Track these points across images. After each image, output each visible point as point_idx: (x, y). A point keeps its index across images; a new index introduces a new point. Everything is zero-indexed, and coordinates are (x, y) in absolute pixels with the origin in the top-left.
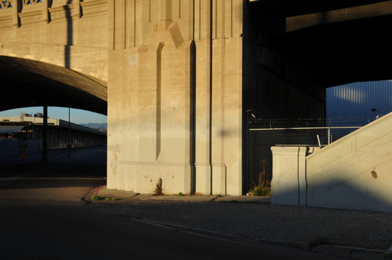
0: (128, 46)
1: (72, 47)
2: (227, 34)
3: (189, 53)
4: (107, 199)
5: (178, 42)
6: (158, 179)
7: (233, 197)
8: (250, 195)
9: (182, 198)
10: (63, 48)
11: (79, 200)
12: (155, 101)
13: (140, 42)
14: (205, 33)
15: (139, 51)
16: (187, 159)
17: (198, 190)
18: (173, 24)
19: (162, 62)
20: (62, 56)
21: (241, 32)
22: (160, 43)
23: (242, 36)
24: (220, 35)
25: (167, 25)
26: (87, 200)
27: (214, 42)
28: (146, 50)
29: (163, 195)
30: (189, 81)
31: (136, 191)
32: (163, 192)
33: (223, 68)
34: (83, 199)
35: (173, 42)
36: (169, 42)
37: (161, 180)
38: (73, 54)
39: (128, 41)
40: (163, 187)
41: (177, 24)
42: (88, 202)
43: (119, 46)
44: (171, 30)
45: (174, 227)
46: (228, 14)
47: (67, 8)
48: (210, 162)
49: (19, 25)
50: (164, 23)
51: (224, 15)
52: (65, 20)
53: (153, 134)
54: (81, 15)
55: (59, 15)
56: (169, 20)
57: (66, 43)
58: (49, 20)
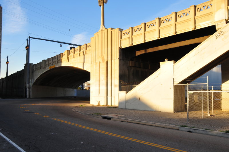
0: (94, 62)
2: (115, 58)
5: (103, 61)
6: (99, 101)
9: (104, 106)
10: (82, 63)
13: (96, 61)
14: (110, 58)
15: (96, 64)
16: (105, 95)
17: (108, 104)
18: (102, 56)
19: (101, 67)
20: (82, 66)
23: (119, 58)
24: (113, 59)
25: (101, 56)
27: (112, 60)
29: (100, 105)
31: (94, 104)
33: (114, 68)
38: (84, 65)
40: (100, 103)
41: (103, 56)
44: (102, 58)
46: (115, 53)
47: (83, 52)
48: (111, 96)
49: (74, 57)
50: (100, 56)
51: (114, 53)
52: (83, 55)
53: (98, 88)
54: (86, 54)
55: (82, 54)
56: (102, 55)
57: (83, 62)
58: (80, 56)
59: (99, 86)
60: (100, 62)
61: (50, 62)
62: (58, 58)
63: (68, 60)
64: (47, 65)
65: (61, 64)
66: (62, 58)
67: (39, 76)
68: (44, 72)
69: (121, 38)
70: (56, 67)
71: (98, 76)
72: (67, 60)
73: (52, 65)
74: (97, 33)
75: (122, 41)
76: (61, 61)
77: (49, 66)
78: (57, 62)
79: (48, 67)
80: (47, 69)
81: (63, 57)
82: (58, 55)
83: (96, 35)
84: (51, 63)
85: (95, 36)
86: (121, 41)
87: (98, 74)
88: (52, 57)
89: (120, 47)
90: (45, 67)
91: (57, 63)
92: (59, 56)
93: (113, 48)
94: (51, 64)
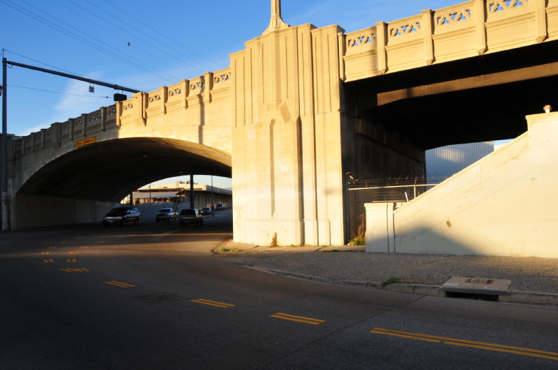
0: (247, 123)
1: (204, 127)
2: (327, 110)
3: (296, 126)
4: (231, 251)
5: (286, 117)
6: (273, 233)
7: (337, 247)
8: (351, 245)
9: (292, 249)
10: (197, 128)
11: (209, 251)
12: (269, 168)
13: (256, 120)
14: (309, 109)
15: (256, 127)
16: (297, 215)
17: (307, 242)
18: (282, 104)
19: (274, 134)
20: (197, 135)
21: (339, 108)
22: (272, 120)
23: (339, 110)
24: (321, 111)
25: (277, 104)
26: (216, 251)
27: (316, 116)
28: (261, 126)
29: (278, 246)
30: (296, 150)
31: (256, 244)
32: (278, 244)
33: (324, 138)
34: (212, 250)
35: (282, 118)
36: (279, 119)
37: (276, 234)
38: (205, 133)
39: (247, 119)
40: (278, 240)
41: (285, 104)
42: (216, 253)
43: (240, 123)
44: (281, 108)
45: (277, 272)
46: (327, 94)
47: (200, 96)
48: (317, 218)
49: (165, 112)
50: (275, 103)
51: (323, 94)
52: (199, 105)
53: (269, 195)
54: (211, 101)
55: (194, 102)
56: (279, 101)
57: (199, 124)
58: (187, 107)
59: (273, 191)
60: (273, 122)
61: (76, 129)
62: (107, 117)
63: (145, 120)
64: (67, 136)
65: (117, 134)
66: (121, 115)
67: (37, 170)
68: (58, 156)
69: (344, 54)
70: (97, 141)
71: (269, 161)
72: (142, 121)
73: (85, 135)
74: (259, 39)
75: (346, 62)
76: (118, 123)
77: (72, 139)
78: (104, 127)
79: (71, 143)
80: (68, 148)
81: (125, 113)
82: (105, 109)
83: (251, 45)
84: (80, 132)
85: (247, 49)
86: (344, 61)
87: (269, 157)
88: (85, 115)
89: (342, 77)
90: (60, 144)
91: (104, 130)
92: (108, 110)
93: (320, 80)
94: (83, 134)
